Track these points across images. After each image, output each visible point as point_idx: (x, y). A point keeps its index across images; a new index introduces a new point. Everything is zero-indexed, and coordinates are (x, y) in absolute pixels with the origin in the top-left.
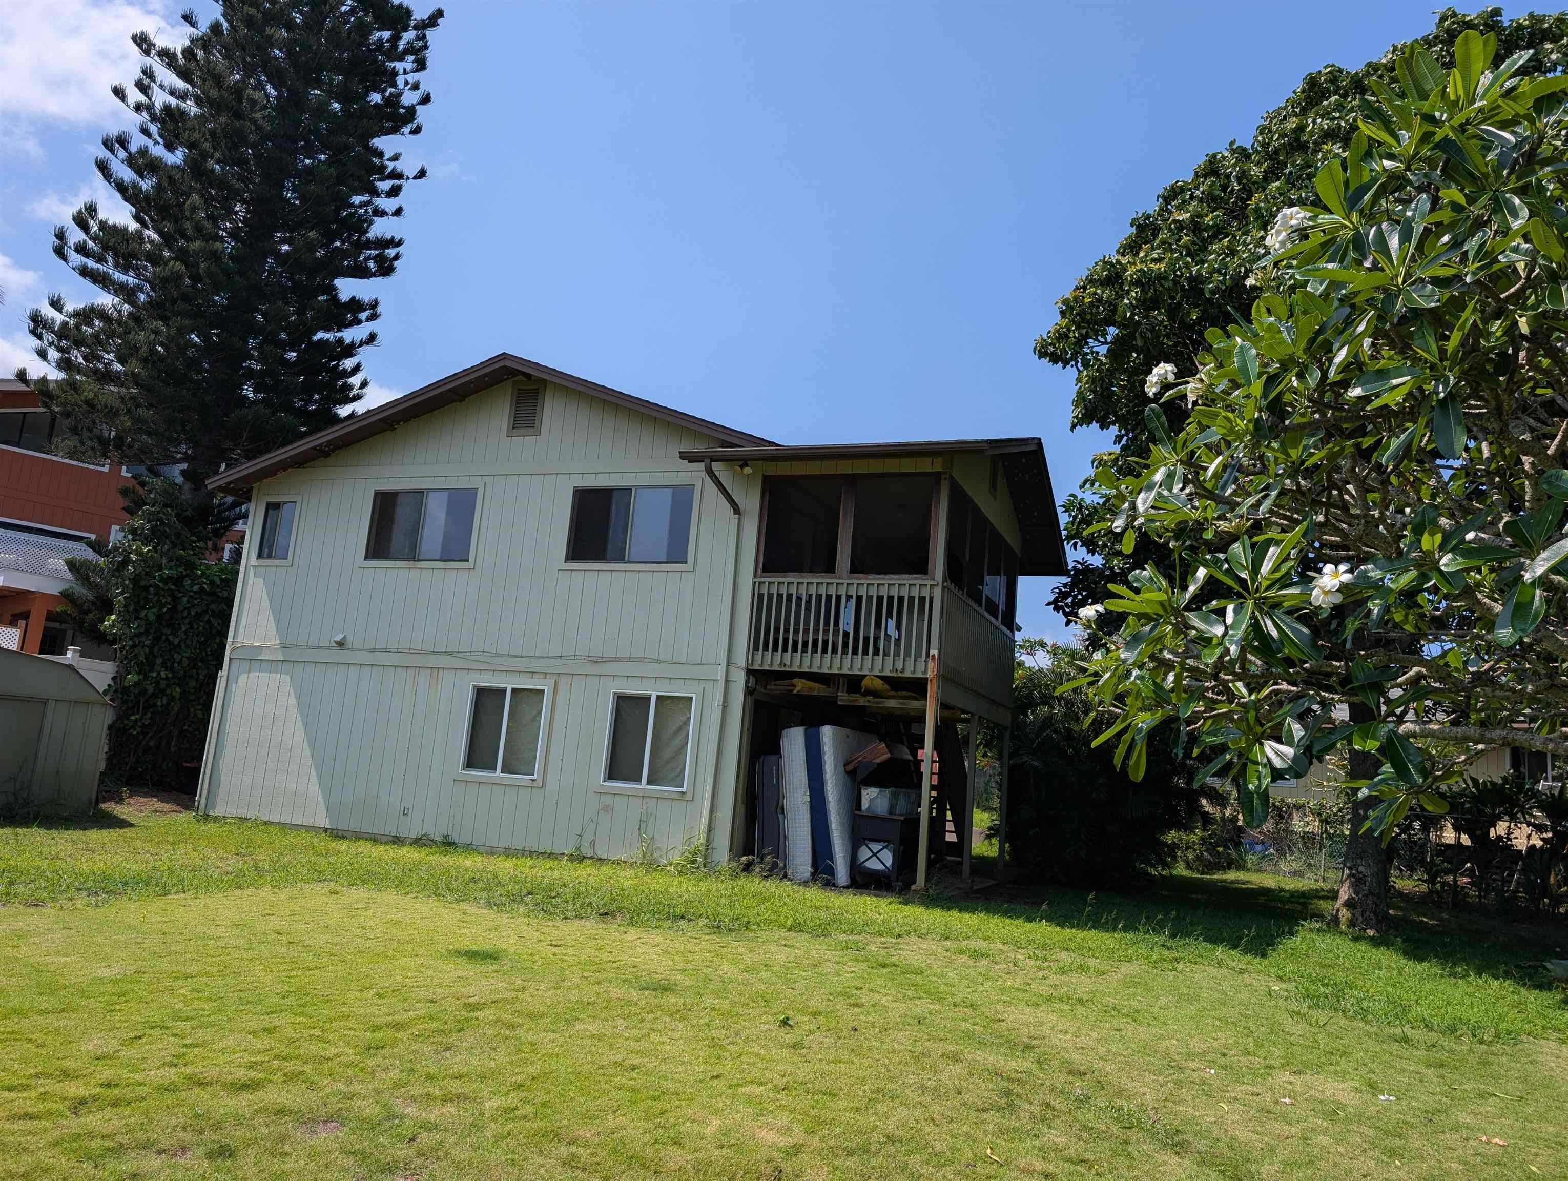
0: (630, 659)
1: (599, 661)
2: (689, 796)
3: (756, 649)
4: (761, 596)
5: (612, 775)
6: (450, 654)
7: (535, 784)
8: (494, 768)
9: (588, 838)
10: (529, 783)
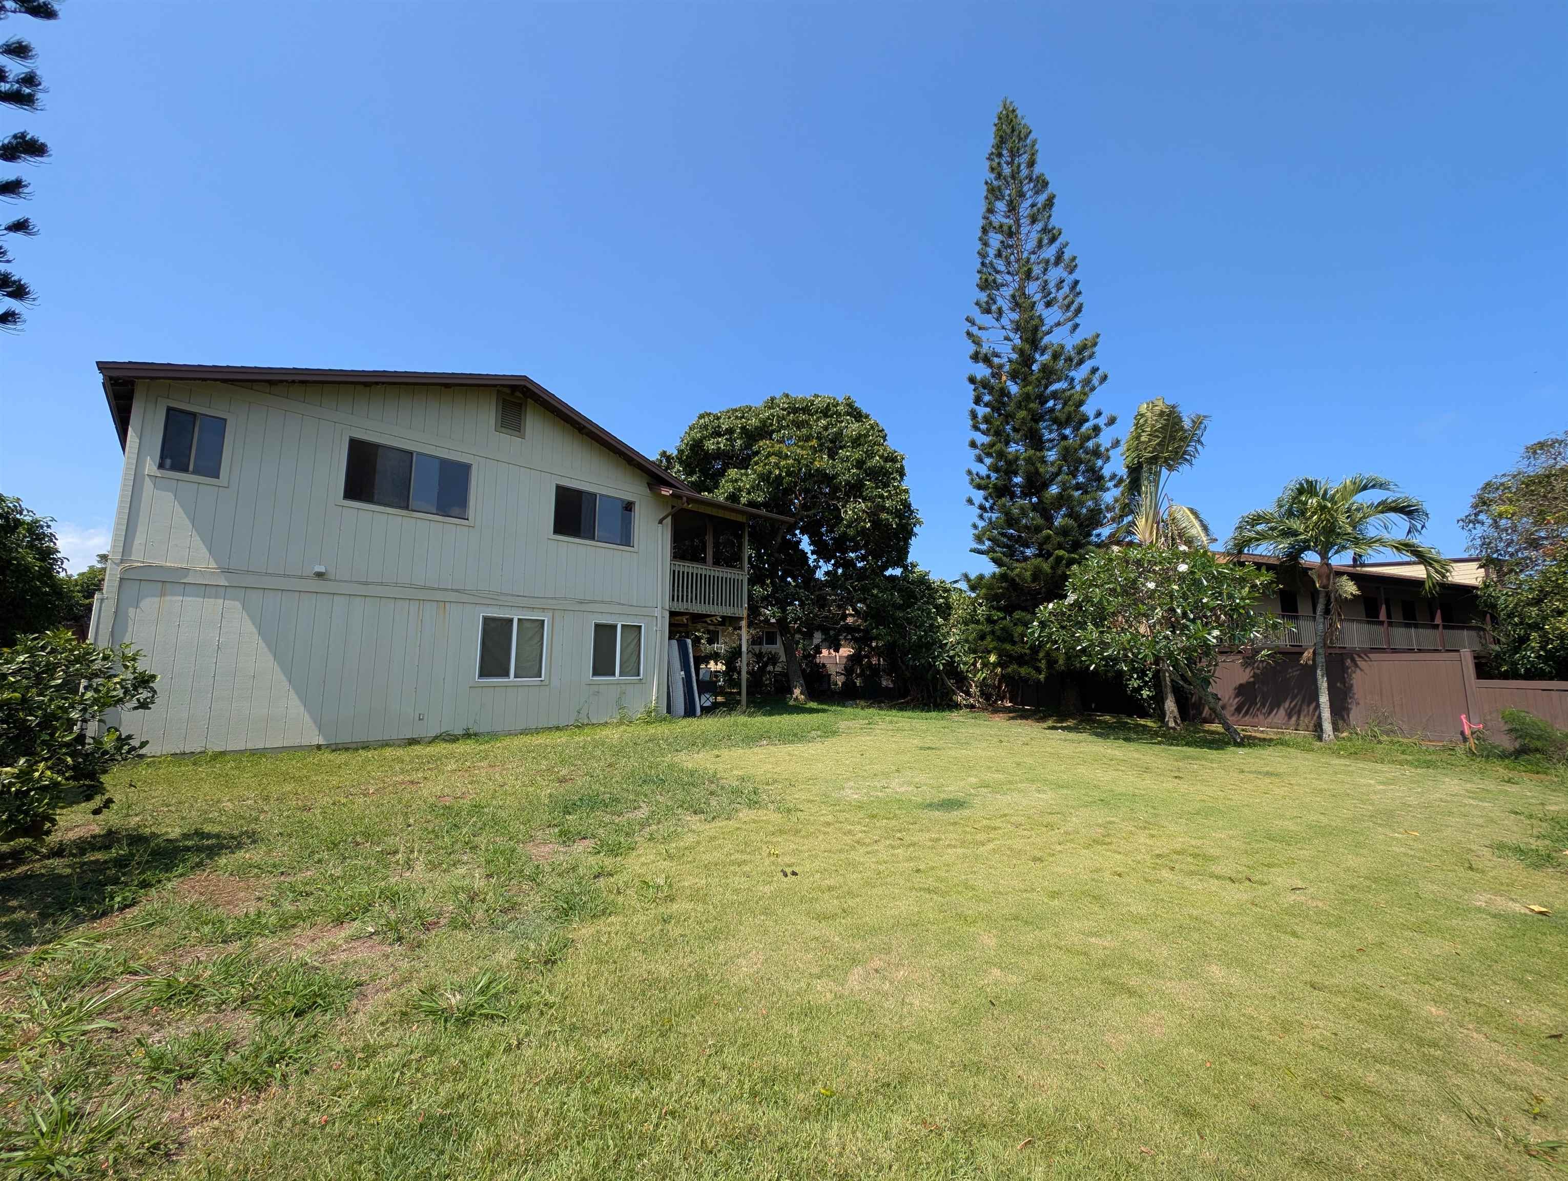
0: (602, 602)
1: (581, 602)
2: (643, 681)
3: (673, 600)
4: (674, 571)
5: (596, 673)
6: (457, 591)
7: (543, 683)
8: (507, 674)
9: (584, 712)
10: (539, 683)
